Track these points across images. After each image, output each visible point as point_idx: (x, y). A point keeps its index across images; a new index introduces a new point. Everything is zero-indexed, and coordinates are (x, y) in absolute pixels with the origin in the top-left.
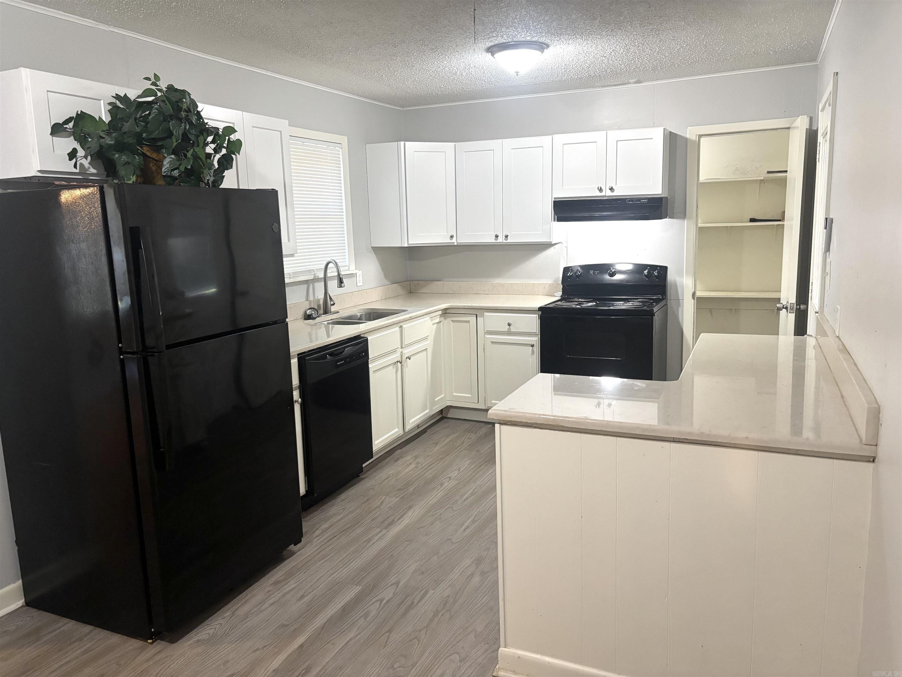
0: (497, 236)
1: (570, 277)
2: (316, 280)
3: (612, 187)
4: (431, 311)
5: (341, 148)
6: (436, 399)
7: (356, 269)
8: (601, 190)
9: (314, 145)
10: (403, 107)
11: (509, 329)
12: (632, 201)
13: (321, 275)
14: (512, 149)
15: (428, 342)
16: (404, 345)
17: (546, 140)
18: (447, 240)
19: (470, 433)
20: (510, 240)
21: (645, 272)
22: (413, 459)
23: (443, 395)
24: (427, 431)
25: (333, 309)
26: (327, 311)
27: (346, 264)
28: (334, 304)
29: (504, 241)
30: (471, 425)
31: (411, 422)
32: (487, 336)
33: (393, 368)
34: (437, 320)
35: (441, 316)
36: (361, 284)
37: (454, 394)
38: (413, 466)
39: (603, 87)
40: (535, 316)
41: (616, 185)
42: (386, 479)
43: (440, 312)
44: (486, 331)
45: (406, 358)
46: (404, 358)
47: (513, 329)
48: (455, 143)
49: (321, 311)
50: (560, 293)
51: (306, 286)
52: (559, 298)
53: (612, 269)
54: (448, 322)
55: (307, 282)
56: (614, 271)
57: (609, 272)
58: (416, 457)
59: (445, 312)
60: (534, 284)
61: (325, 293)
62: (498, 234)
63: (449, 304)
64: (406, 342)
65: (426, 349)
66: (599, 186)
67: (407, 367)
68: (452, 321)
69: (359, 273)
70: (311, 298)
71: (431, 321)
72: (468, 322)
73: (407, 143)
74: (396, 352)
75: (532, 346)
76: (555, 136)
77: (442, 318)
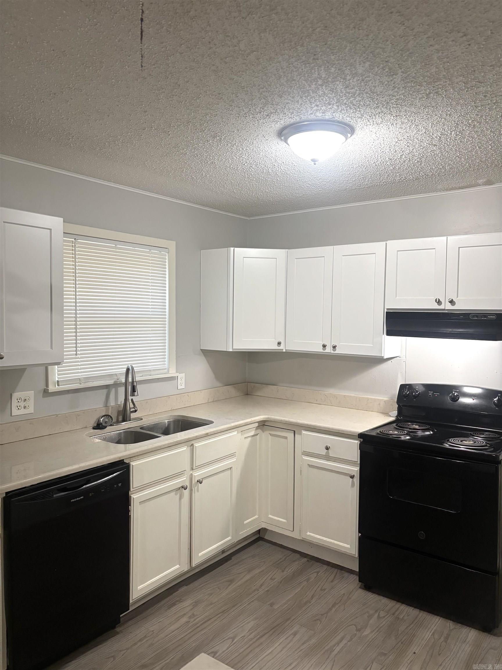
0: (324, 346)
1: (406, 396)
2: (116, 385)
3: (452, 300)
4: (247, 423)
5: (168, 253)
6: (245, 522)
7: (177, 372)
8: (439, 302)
9: (132, 248)
10: (249, 217)
11: (327, 453)
12: (477, 317)
13: (123, 380)
14: (343, 256)
15: (234, 460)
16: (194, 466)
17: (378, 247)
18: (274, 347)
19: (277, 569)
20: (338, 351)
21: (495, 399)
22: (191, 607)
23: (257, 516)
24: (232, 558)
25: (133, 416)
26: (125, 418)
27: (165, 367)
28: (136, 411)
29: (332, 352)
30: (285, 556)
31: (200, 554)
32: (304, 458)
33: (176, 494)
34: (252, 433)
35: (257, 428)
36: (183, 387)
37: (270, 516)
38: (185, 619)
39: (447, 190)
40: (357, 442)
41: (457, 297)
42: (140, 640)
43: (257, 425)
44: (303, 451)
45: (196, 481)
46: (194, 481)
47: (331, 454)
48: (287, 250)
49: (120, 419)
50: (395, 413)
51: (105, 391)
52: (392, 419)
53: (454, 392)
54: (265, 436)
55: (107, 387)
56: (457, 395)
57: (451, 395)
58: (196, 604)
59: (263, 425)
60: (368, 399)
61: (125, 399)
62: (325, 343)
63: (267, 416)
64: (197, 463)
65: (231, 468)
66: (438, 297)
67: (198, 491)
68: (270, 434)
69: (181, 376)
70: (112, 403)
71: (242, 434)
72: (286, 438)
73: (235, 249)
74: (182, 475)
75: (352, 477)
76: (388, 242)
77: (259, 431)
